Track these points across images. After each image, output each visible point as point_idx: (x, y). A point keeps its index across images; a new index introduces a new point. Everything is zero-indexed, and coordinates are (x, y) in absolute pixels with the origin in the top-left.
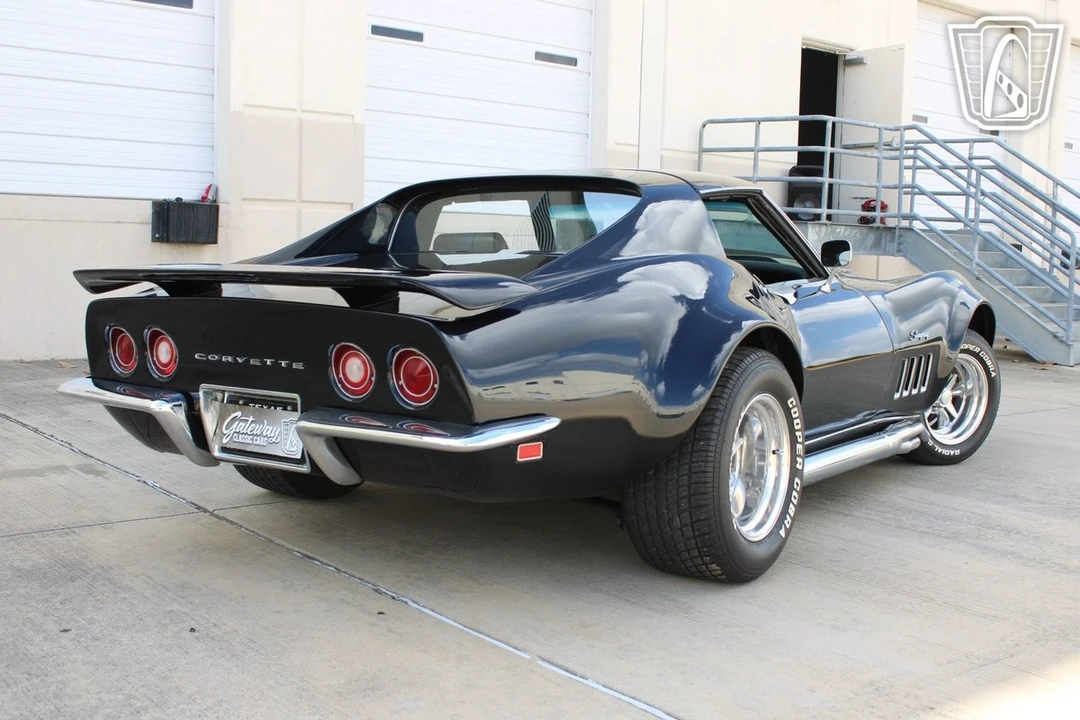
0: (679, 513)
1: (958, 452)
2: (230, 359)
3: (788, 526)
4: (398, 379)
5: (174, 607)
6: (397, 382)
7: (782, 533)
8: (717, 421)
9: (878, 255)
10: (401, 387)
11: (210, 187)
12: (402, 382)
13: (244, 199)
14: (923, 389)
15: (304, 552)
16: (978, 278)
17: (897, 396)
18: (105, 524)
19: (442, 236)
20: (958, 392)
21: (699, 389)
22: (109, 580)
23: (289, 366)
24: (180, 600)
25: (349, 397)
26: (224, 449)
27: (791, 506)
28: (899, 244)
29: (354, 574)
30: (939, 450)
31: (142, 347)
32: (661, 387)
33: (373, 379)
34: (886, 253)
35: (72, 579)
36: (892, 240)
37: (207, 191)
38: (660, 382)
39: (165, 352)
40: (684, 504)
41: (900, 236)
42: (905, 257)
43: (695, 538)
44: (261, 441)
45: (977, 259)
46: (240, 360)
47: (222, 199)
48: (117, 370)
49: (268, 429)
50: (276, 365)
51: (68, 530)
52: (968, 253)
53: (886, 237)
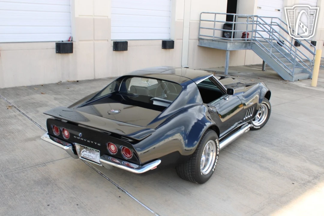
0: (189, 172)
1: (259, 127)
2: (83, 139)
3: (215, 168)
4: (123, 152)
5: (72, 195)
6: (123, 153)
7: (213, 170)
8: (198, 152)
9: (246, 50)
10: (124, 154)
11: (70, 37)
12: (124, 152)
13: (80, 40)
14: (251, 115)
15: (101, 172)
16: (271, 57)
17: (244, 119)
18: (53, 161)
19: (133, 87)
20: (260, 112)
21: (196, 142)
22: (56, 185)
23: (97, 144)
24: (73, 192)
25: (112, 154)
26: (82, 157)
27: (216, 163)
28: (251, 47)
29: (113, 181)
30: (255, 127)
31: (61, 131)
32: (187, 141)
33: (117, 150)
34: (248, 49)
35: (48, 185)
36: (250, 45)
37: (70, 38)
38: (186, 139)
39: (66, 133)
40: (190, 171)
41: (252, 45)
42: (253, 50)
43: (192, 177)
44: (90, 157)
45: (271, 52)
46: (85, 140)
47: (74, 40)
48: (55, 134)
49: (92, 155)
50: (94, 143)
51: (44, 164)
52: (269, 50)
53: (248, 44)
